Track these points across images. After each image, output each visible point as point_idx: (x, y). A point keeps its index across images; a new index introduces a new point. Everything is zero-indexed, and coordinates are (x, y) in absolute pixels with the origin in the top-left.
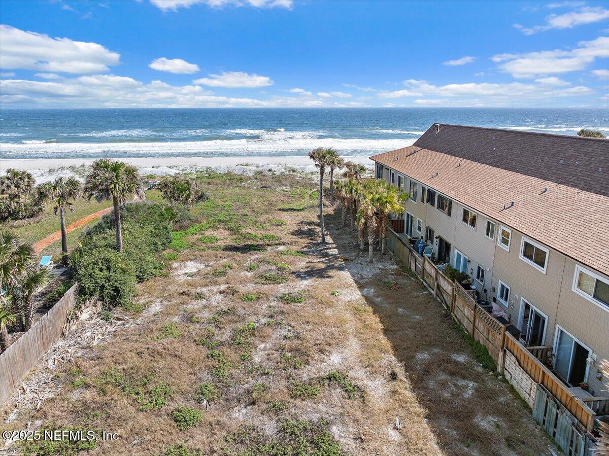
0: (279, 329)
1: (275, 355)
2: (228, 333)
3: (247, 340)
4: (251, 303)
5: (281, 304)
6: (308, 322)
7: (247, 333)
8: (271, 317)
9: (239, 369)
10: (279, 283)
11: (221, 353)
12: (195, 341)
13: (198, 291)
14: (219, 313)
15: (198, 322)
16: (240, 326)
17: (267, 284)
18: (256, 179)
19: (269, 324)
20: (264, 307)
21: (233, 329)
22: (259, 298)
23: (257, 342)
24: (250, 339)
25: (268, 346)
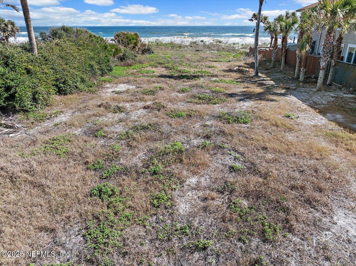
0: (219, 156)
1: (217, 202)
2: (141, 154)
3: (169, 169)
4: (180, 120)
5: (220, 124)
6: (265, 148)
7: (171, 158)
8: (207, 137)
9: (145, 226)
10: (215, 104)
11: (117, 190)
12: (86, 163)
13: (120, 105)
14: (136, 129)
15: (104, 137)
16: (160, 146)
17: (200, 104)
18: (191, 46)
19: (205, 146)
20: (197, 125)
21: (150, 150)
22: (190, 116)
23: (185, 173)
24: (174, 167)
25: (204, 182)
